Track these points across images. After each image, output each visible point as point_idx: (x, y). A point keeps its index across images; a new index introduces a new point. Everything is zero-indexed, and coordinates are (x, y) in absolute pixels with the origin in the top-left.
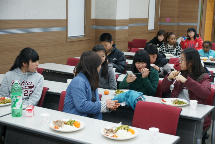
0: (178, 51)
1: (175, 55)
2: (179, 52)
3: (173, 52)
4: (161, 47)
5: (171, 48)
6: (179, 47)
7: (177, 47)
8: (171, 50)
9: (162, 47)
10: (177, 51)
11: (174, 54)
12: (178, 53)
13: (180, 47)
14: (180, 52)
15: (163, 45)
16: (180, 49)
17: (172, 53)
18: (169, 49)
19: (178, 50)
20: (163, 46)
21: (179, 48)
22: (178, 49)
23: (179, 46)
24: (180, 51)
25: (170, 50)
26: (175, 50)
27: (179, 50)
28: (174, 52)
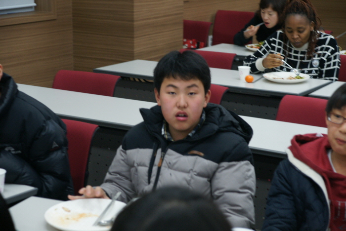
0: (326, 64)
1: (315, 77)
2: (329, 66)
3: (309, 69)
4: (267, 45)
5: (303, 53)
6: (327, 49)
7: (322, 49)
8: (302, 58)
11: (314, 74)
12: (325, 69)
13: (332, 48)
14: (332, 67)
15: (277, 40)
16: (332, 56)
17: (306, 70)
18: (296, 57)
19: (324, 59)
20: (274, 42)
21: (328, 53)
23: (329, 44)
24: (333, 61)
25: (299, 61)
26: (316, 62)
27: (329, 59)
28: (312, 66)
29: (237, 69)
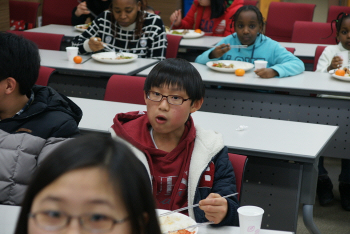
0: (154, 43)
1: (143, 57)
2: (156, 45)
3: (137, 49)
4: (95, 25)
5: (130, 33)
6: (154, 29)
7: (149, 29)
8: (130, 38)
9: (98, 23)
10: (149, 43)
11: (142, 54)
12: (152, 49)
13: (159, 28)
14: (159, 47)
15: (105, 20)
16: (159, 36)
17: (135, 50)
18: (124, 37)
19: (152, 38)
20: (102, 22)
21: (155, 33)
22: (151, 34)
23: (155, 24)
24: (160, 41)
25: (127, 41)
26: (144, 41)
27: (156, 39)
28: (140, 46)
29: (65, 50)
